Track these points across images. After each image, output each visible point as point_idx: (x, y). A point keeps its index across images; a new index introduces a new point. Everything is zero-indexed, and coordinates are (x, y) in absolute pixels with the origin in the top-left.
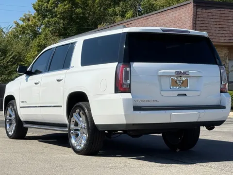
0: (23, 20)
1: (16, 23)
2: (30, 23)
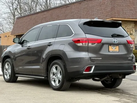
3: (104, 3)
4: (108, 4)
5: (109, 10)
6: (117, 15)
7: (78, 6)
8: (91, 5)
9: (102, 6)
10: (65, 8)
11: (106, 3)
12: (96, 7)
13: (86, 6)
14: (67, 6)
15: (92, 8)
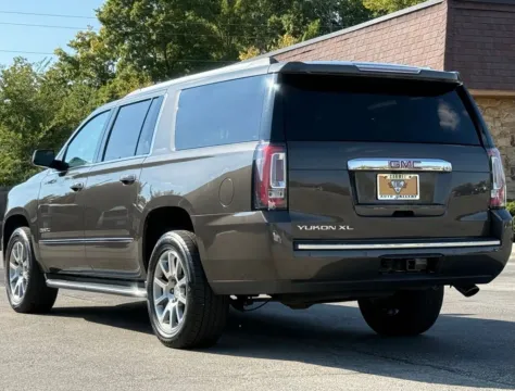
0: (76, 46)
1: (60, 53)
2: (91, 51)
3: (421, 36)
4: (432, 41)
7: (338, 50)
8: (378, 45)
9: (413, 46)
11: (425, 37)
12: (393, 52)
14: (303, 50)
15: (381, 55)
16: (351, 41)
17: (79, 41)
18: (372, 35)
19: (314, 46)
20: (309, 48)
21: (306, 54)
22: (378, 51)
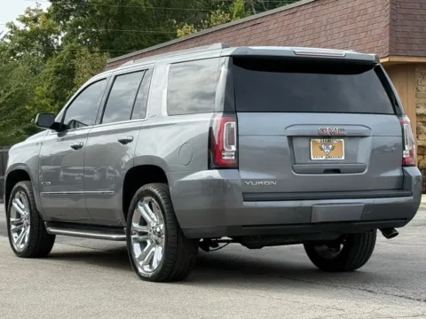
0: (24, 20)
1: (11, 27)
3: (366, 9)
4: (377, 14)
5: (377, 31)
6: (403, 47)
7: (286, 23)
8: (324, 18)
9: (359, 19)
10: (249, 29)
11: (370, 11)
12: (339, 24)
13: (311, 21)
14: (253, 23)
15: (328, 27)
16: (298, 14)
17: (27, 16)
18: (318, 8)
19: (263, 20)
20: (258, 21)
21: (256, 27)
22: (325, 23)
